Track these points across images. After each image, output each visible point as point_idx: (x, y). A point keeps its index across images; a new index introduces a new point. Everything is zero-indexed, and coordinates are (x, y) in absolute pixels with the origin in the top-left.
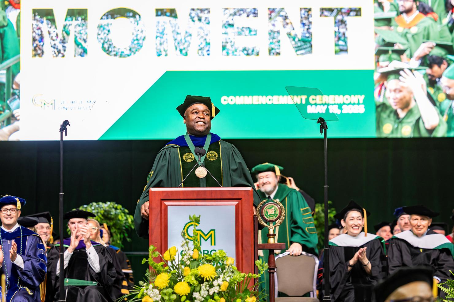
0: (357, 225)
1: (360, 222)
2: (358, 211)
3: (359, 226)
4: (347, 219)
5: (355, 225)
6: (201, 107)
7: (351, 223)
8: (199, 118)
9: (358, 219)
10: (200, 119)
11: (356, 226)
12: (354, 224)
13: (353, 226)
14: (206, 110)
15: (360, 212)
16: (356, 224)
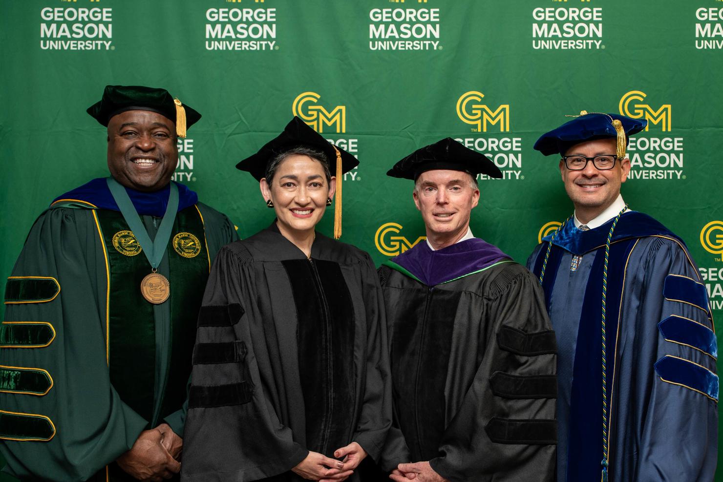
0: (308, 204)
1: (317, 195)
2: (313, 157)
3: (311, 206)
4: (276, 182)
5: (297, 203)
6: (143, 117)
7: (287, 194)
8: (138, 148)
9: (310, 185)
10: (141, 152)
11: (303, 207)
12: (296, 200)
13: (293, 206)
14: (157, 126)
15: (319, 158)
16: (303, 200)
